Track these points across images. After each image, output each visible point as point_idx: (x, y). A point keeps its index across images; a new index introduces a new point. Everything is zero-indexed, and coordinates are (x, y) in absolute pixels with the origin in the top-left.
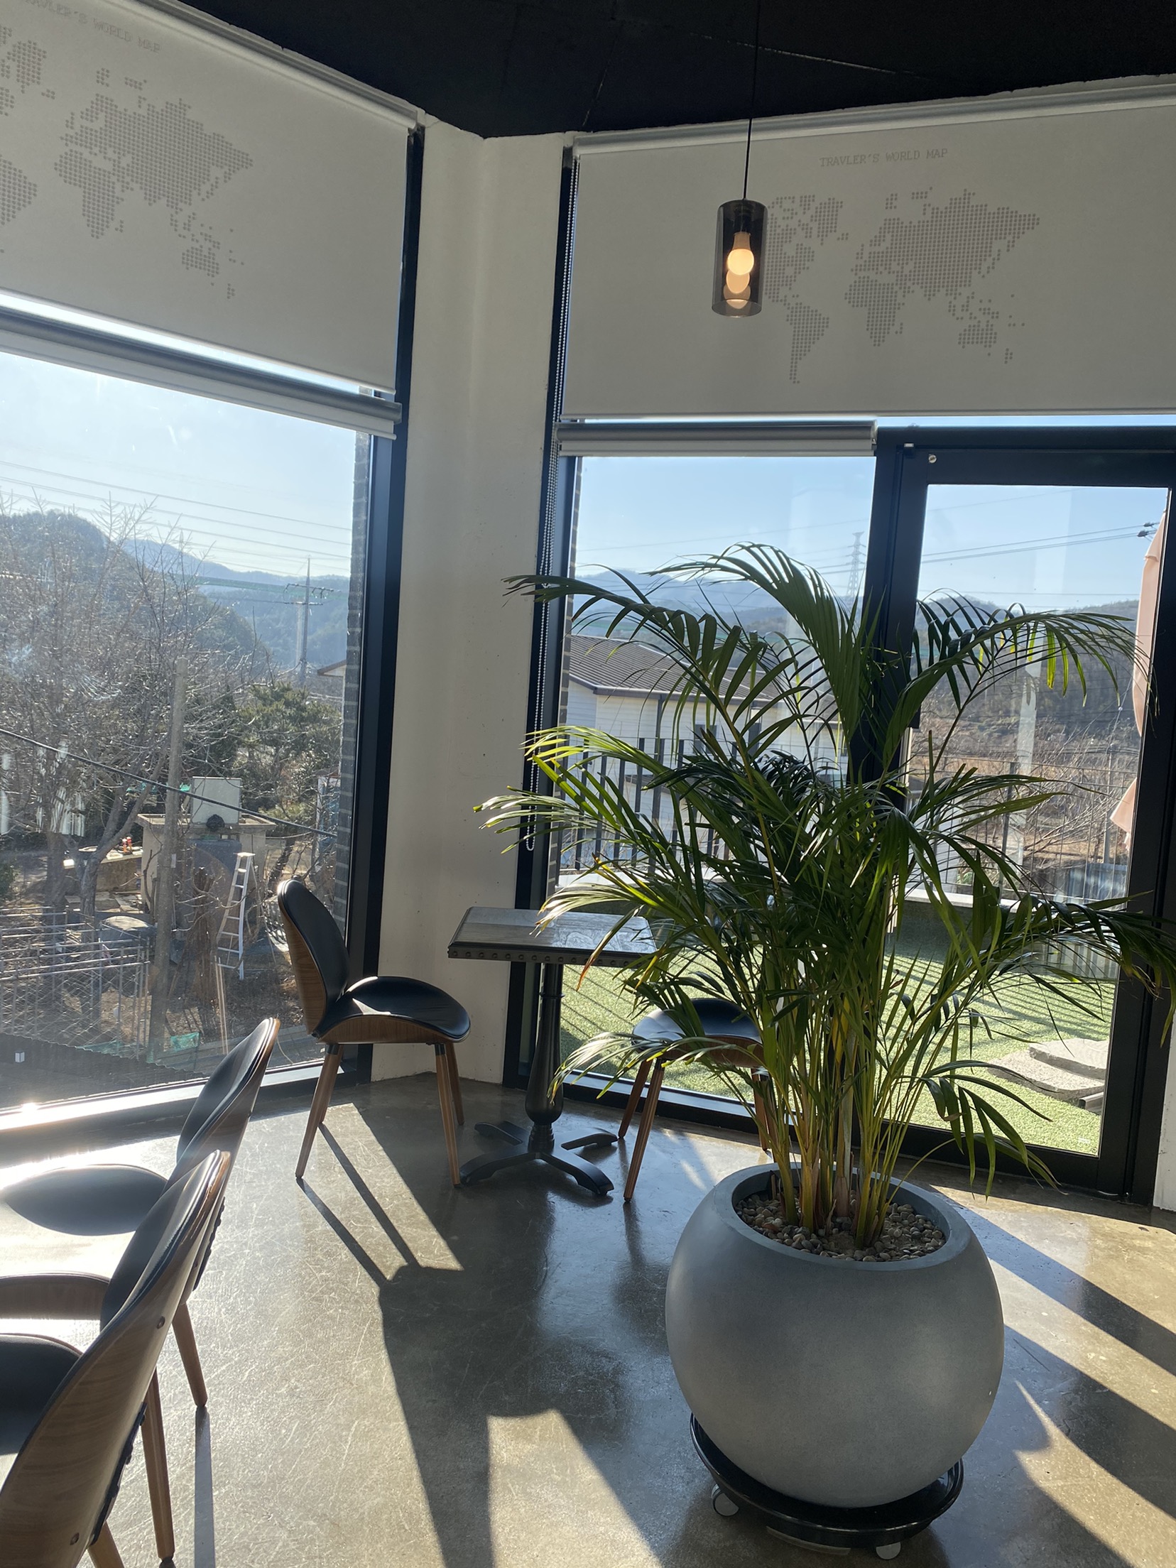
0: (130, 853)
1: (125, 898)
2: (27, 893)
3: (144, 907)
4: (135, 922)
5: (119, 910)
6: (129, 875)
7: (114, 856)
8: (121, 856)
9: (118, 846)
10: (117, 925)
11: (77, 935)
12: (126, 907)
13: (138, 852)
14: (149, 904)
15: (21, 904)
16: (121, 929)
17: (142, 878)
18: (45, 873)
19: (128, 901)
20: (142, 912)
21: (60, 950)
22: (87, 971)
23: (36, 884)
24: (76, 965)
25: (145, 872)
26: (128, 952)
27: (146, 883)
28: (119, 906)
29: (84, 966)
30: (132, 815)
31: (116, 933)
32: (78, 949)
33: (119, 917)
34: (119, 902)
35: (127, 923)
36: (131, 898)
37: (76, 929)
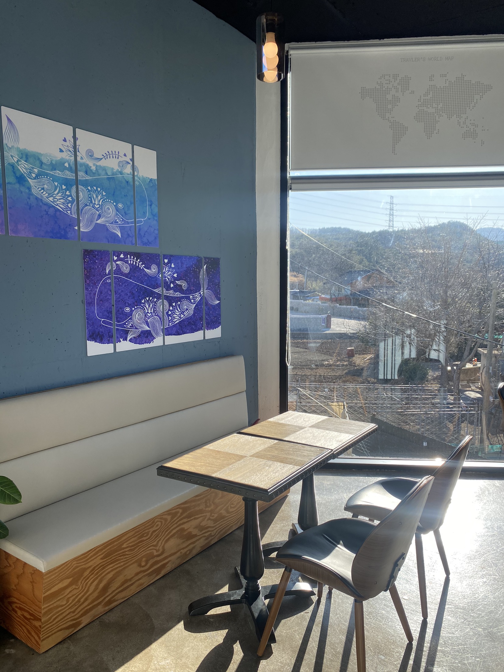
0: (476, 365)
1: (474, 384)
2: (434, 379)
3: (481, 388)
4: (477, 395)
5: (471, 389)
6: (475, 374)
7: (469, 366)
8: (472, 366)
9: (470, 361)
10: (469, 395)
11: (452, 398)
12: (473, 388)
13: (479, 365)
14: (483, 387)
15: (431, 384)
16: (470, 397)
17: (480, 376)
18: (440, 372)
19: (474, 385)
20: (480, 390)
21: (445, 403)
22: (454, 413)
23: (437, 376)
24: (450, 410)
25: (482, 373)
26: (471, 407)
27: (482, 378)
28: (470, 387)
29: (454, 411)
30: (475, 349)
31: (467, 398)
32: (451, 404)
33: (470, 392)
34: (471, 386)
35: (473, 395)
36: (476, 385)
37: (452, 395)
